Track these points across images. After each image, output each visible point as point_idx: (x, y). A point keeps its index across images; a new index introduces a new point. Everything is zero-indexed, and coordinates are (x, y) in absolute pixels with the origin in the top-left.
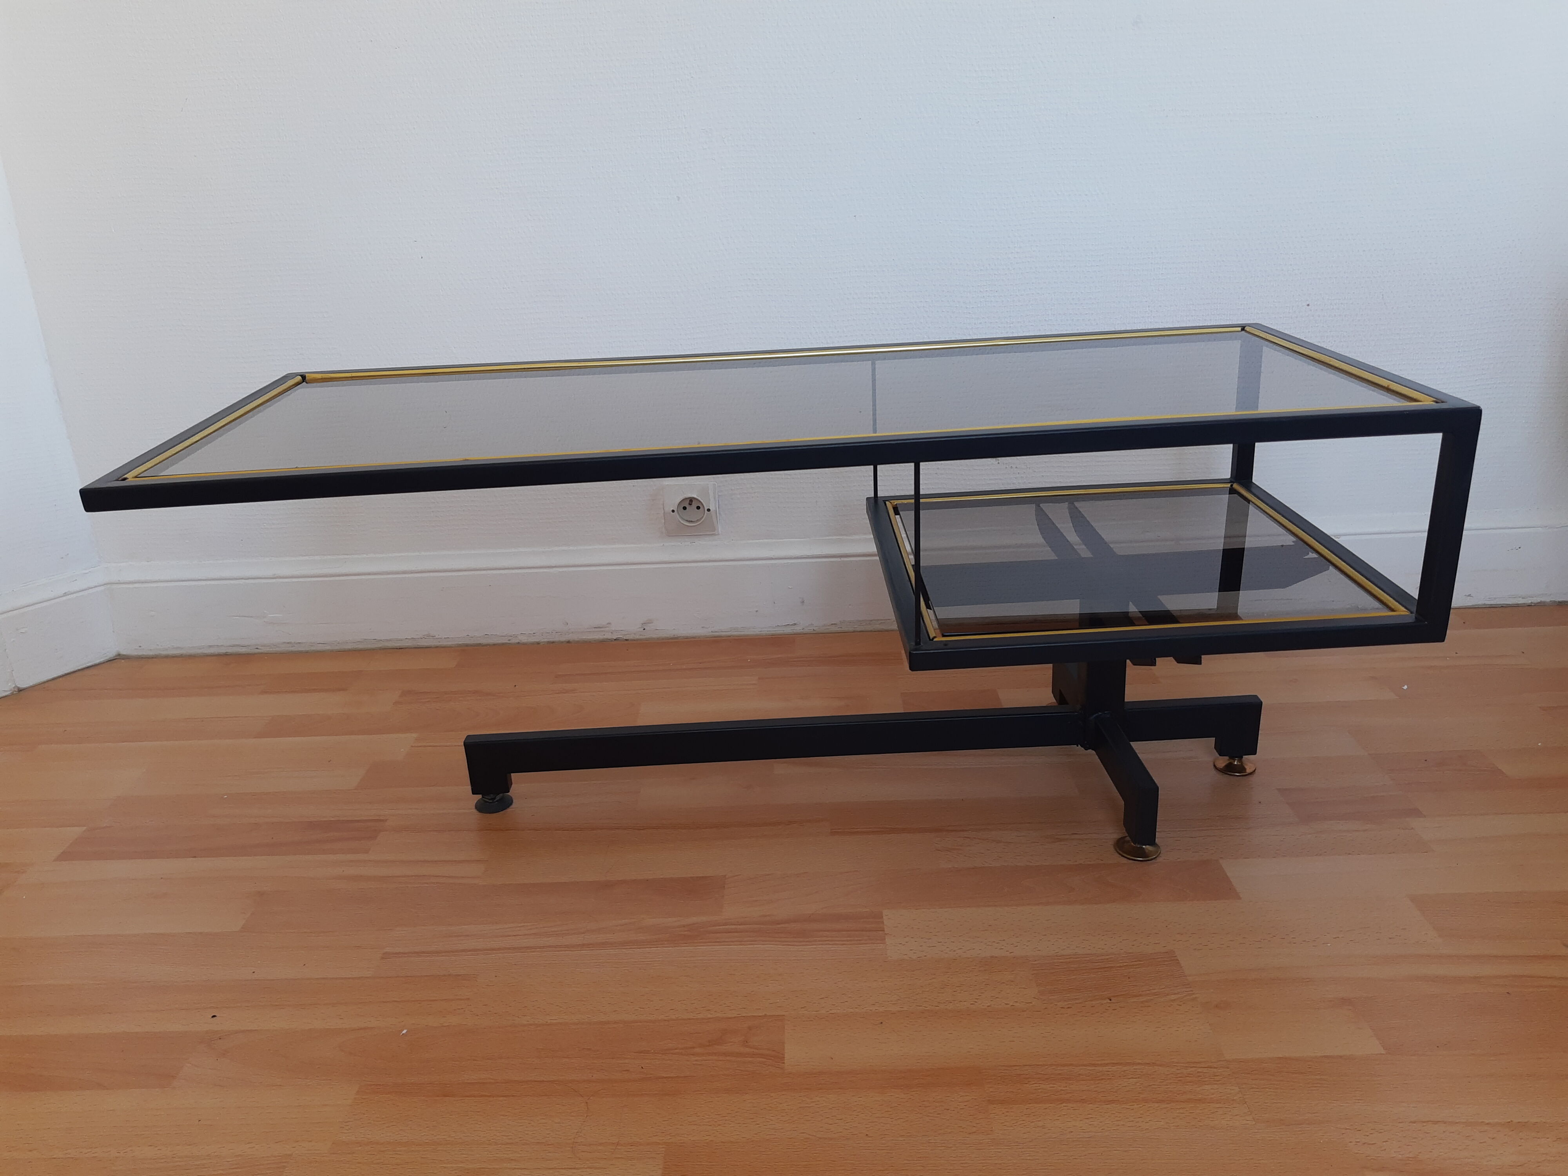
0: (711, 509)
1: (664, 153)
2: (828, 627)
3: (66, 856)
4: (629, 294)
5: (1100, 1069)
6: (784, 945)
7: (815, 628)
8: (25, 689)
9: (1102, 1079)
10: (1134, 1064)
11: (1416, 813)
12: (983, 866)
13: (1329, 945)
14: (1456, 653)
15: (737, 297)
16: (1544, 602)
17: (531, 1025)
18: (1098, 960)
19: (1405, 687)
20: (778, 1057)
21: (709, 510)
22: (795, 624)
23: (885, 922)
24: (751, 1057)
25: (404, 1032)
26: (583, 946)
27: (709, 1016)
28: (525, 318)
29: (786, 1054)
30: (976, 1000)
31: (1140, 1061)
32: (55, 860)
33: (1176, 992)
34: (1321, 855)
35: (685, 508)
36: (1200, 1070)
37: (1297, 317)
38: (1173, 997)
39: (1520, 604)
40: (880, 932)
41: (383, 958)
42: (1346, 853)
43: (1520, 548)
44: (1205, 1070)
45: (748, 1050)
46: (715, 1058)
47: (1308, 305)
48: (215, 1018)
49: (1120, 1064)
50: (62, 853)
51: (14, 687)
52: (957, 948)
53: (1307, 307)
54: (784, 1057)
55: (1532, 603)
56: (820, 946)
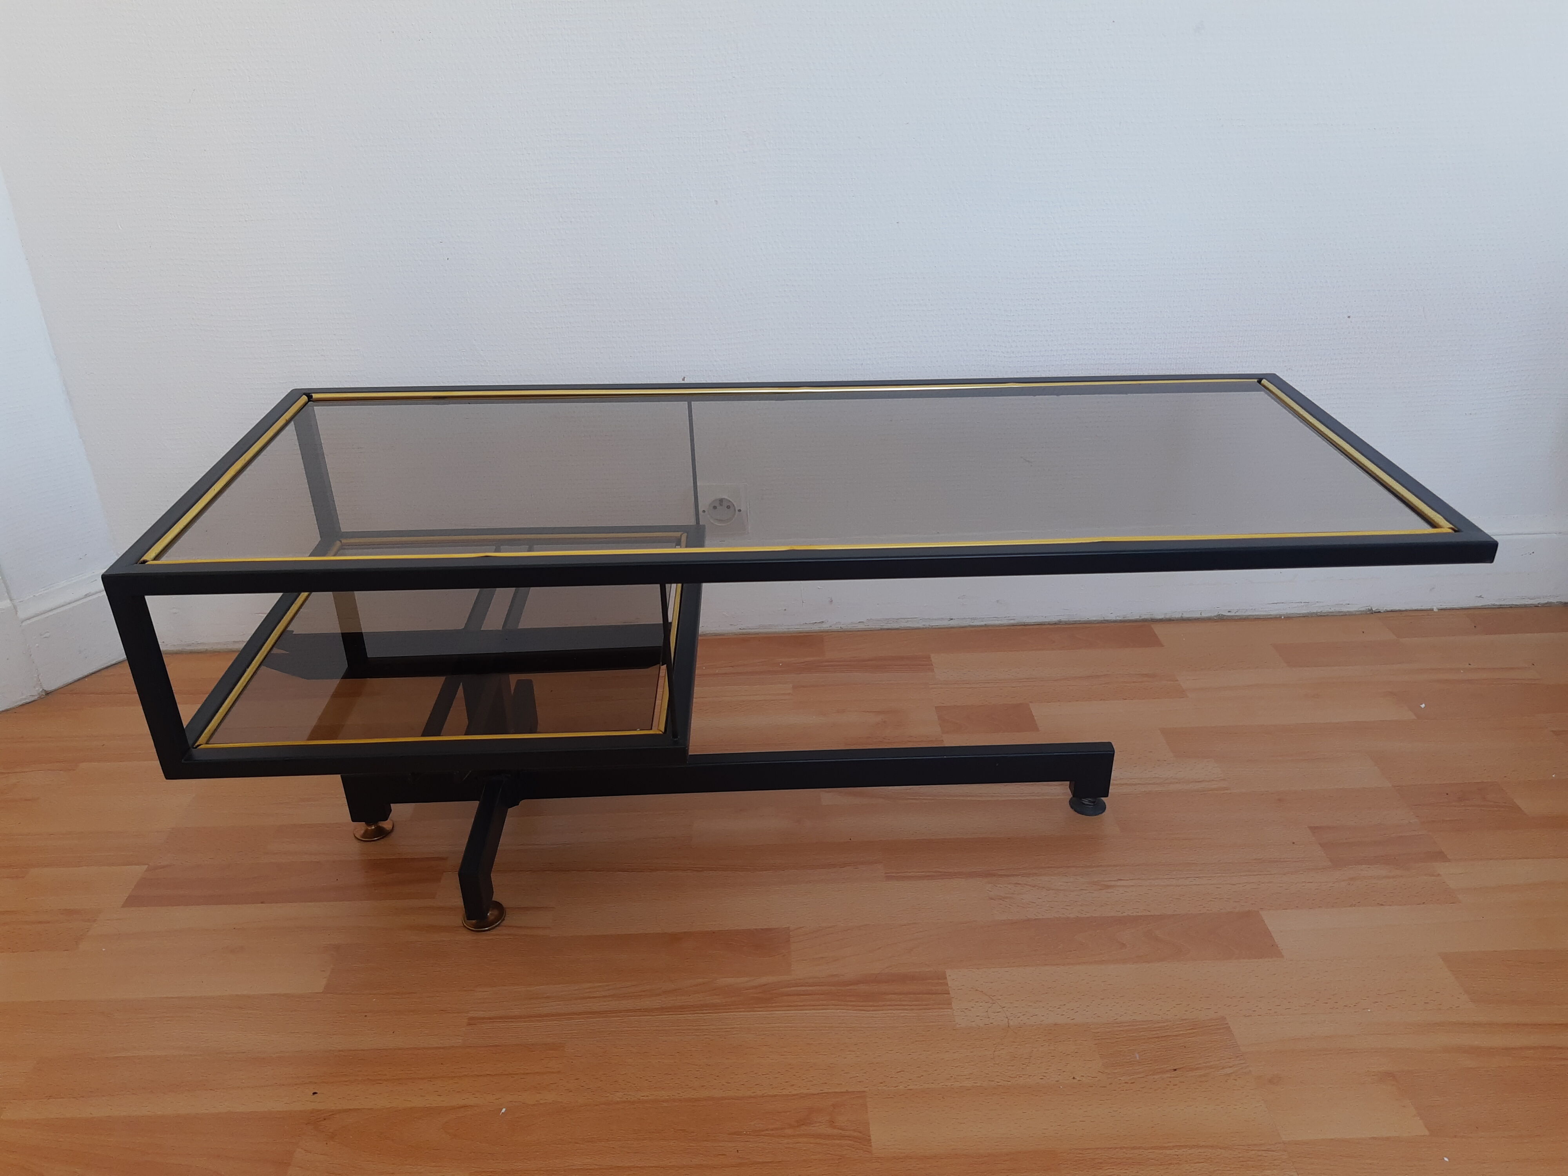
0: (742, 509)
1: (703, 156)
2: (856, 625)
3: (132, 901)
4: (663, 299)
5: (1168, 1152)
6: (856, 1010)
7: (842, 626)
8: (53, 692)
9: (1171, 1164)
10: (1198, 1146)
11: (1440, 856)
12: (1036, 918)
13: (1369, 1010)
14: (1470, 664)
15: (774, 303)
16: (1551, 603)
17: (625, 1102)
18: (1155, 1028)
19: (1423, 706)
20: (864, 1140)
21: (740, 511)
22: (823, 622)
23: (949, 983)
24: (838, 1140)
25: (504, 1110)
26: (662, 1010)
27: (794, 1092)
28: (555, 321)
29: (871, 1136)
30: (1045, 1074)
31: (1204, 1143)
32: (123, 906)
33: (1231, 1065)
34: (1355, 906)
35: (715, 508)
36: (1260, 1153)
37: (1336, 329)
38: (1229, 1071)
39: (1528, 605)
40: (946, 995)
41: (469, 1024)
42: (1378, 904)
43: (1533, 553)
44: (1264, 1154)
45: (836, 1131)
46: (805, 1140)
47: (1349, 317)
48: (315, 1095)
49: (1186, 1146)
50: (129, 897)
51: (41, 691)
52: (1021, 1014)
53: (1348, 319)
54: (870, 1140)
55: (1539, 604)
56: (890, 1011)
